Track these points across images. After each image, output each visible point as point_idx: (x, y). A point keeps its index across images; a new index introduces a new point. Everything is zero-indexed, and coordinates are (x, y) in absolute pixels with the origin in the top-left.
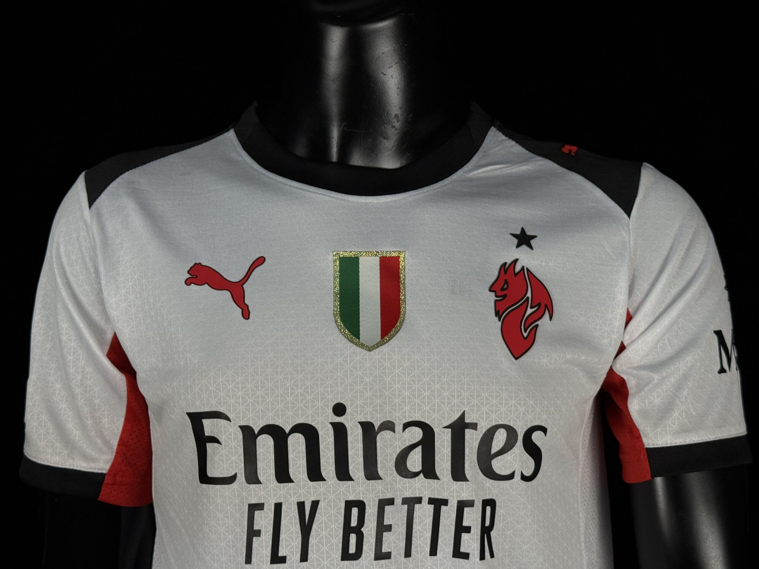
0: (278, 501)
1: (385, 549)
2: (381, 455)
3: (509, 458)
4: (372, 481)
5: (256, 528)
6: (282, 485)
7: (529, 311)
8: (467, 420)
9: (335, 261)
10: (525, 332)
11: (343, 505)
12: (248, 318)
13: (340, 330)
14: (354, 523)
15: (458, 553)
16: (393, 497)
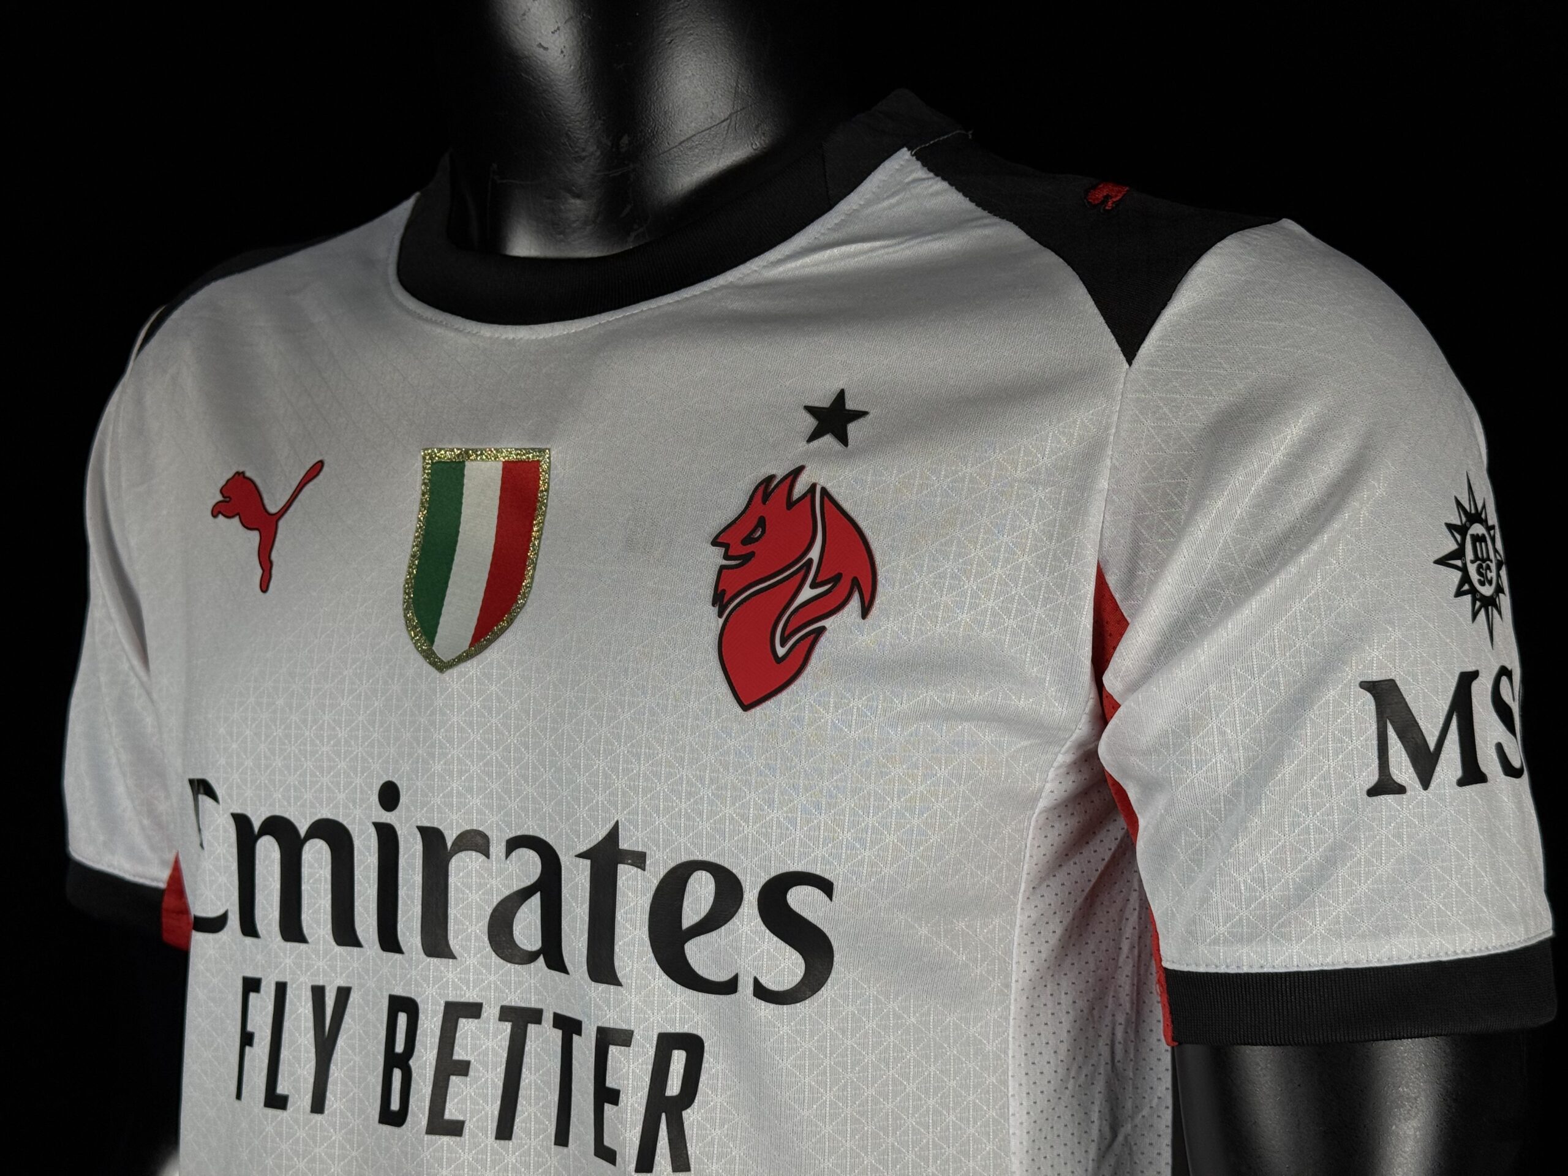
0: (283, 979)
1: (451, 1112)
2: (455, 905)
3: (724, 942)
4: (436, 960)
5: (248, 1027)
6: (288, 945)
7: (807, 593)
8: (624, 845)
9: (425, 470)
10: (783, 645)
11: (386, 1004)
12: (264, 591)
14: (400, 1046)
15: (602, 1149)
16: (479, 1000)
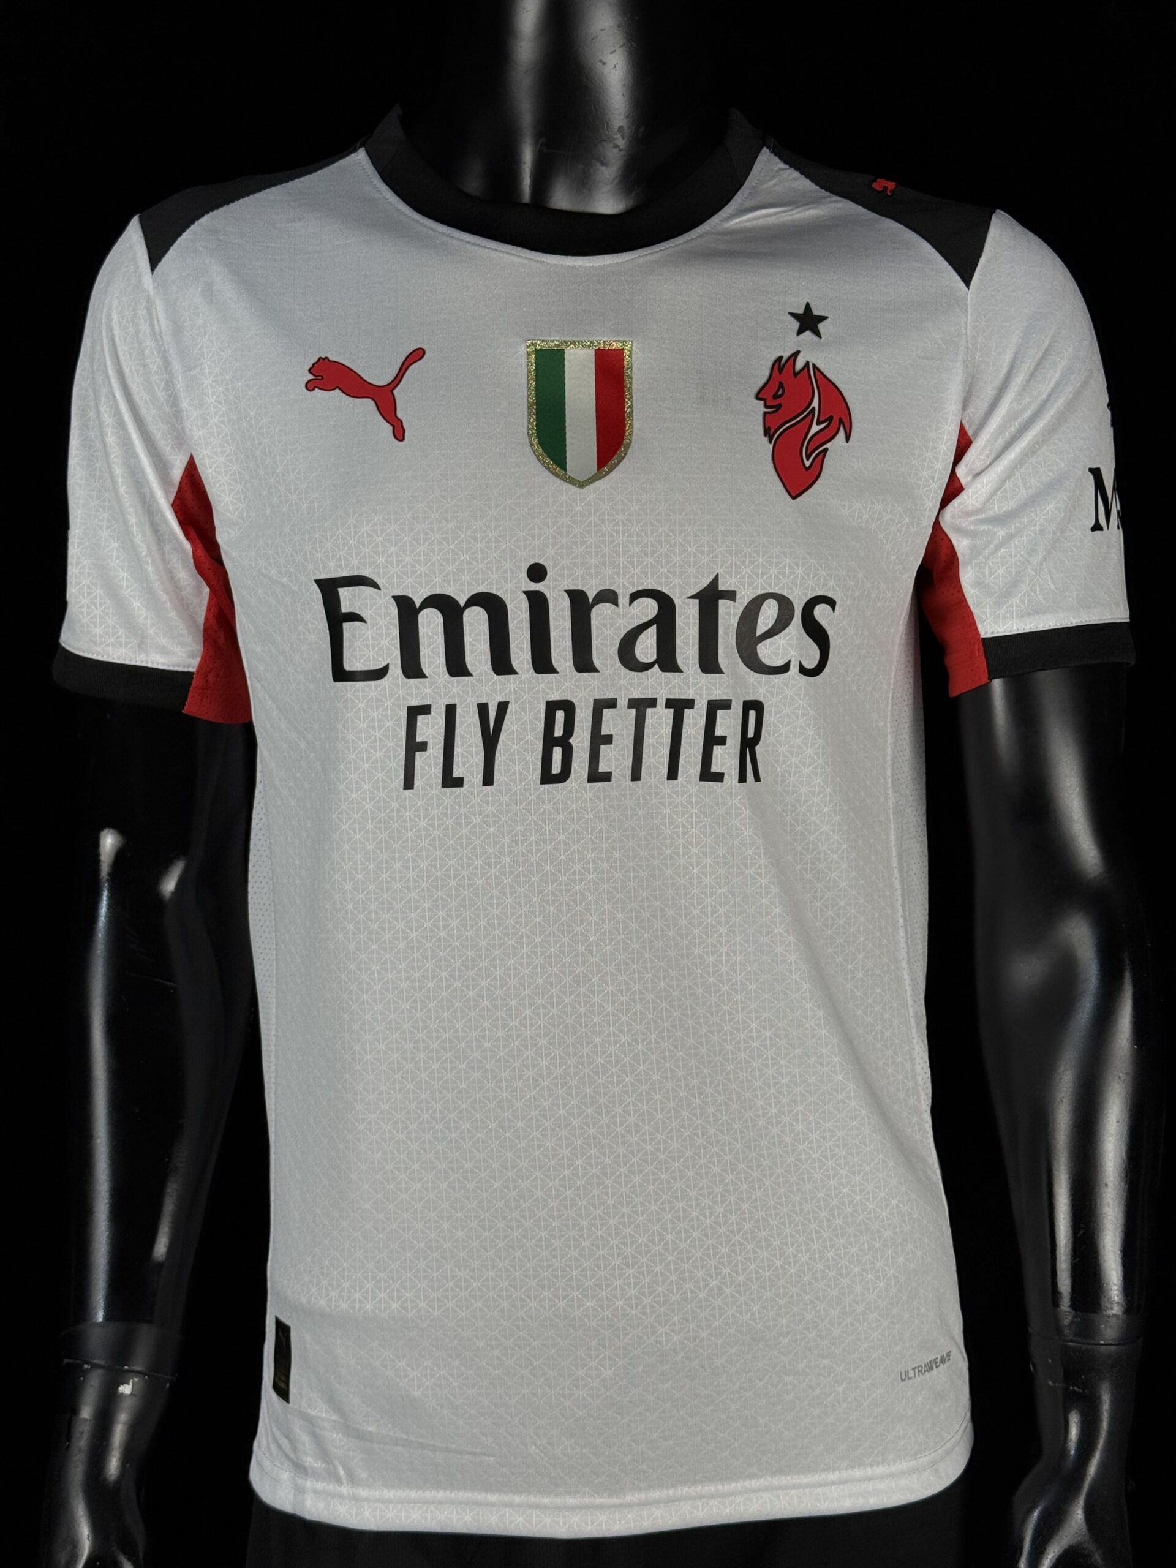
0: (451, 702)
1: (603, 768)
2: (597, 638)
3: (782, 641)
4: (584, 674)
5: (419, 739)
6: (456, 679)
7: (815, 428)
8: (722, 588)
9: (529, 354)
10: (808, 460)
11: (543, 707)
12: (403, 439)
13: (538, 457)
14: (559, 732)
15: (708, 774)
16: (614, 697)
